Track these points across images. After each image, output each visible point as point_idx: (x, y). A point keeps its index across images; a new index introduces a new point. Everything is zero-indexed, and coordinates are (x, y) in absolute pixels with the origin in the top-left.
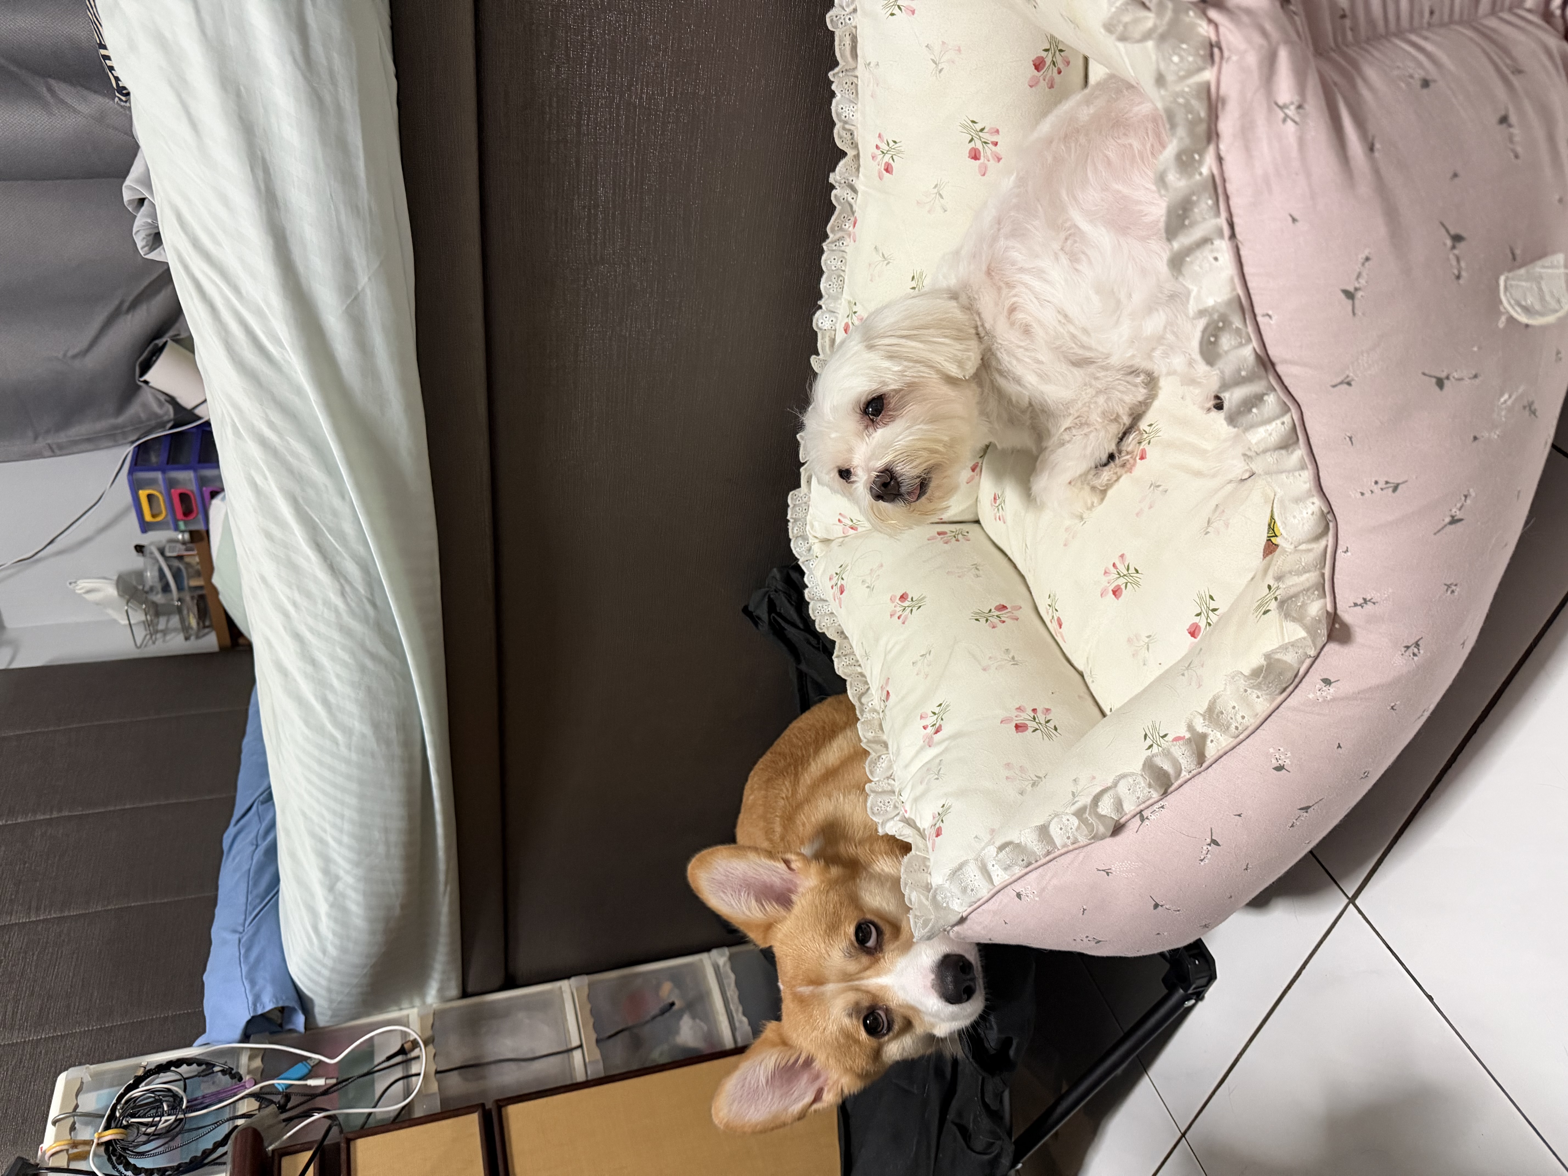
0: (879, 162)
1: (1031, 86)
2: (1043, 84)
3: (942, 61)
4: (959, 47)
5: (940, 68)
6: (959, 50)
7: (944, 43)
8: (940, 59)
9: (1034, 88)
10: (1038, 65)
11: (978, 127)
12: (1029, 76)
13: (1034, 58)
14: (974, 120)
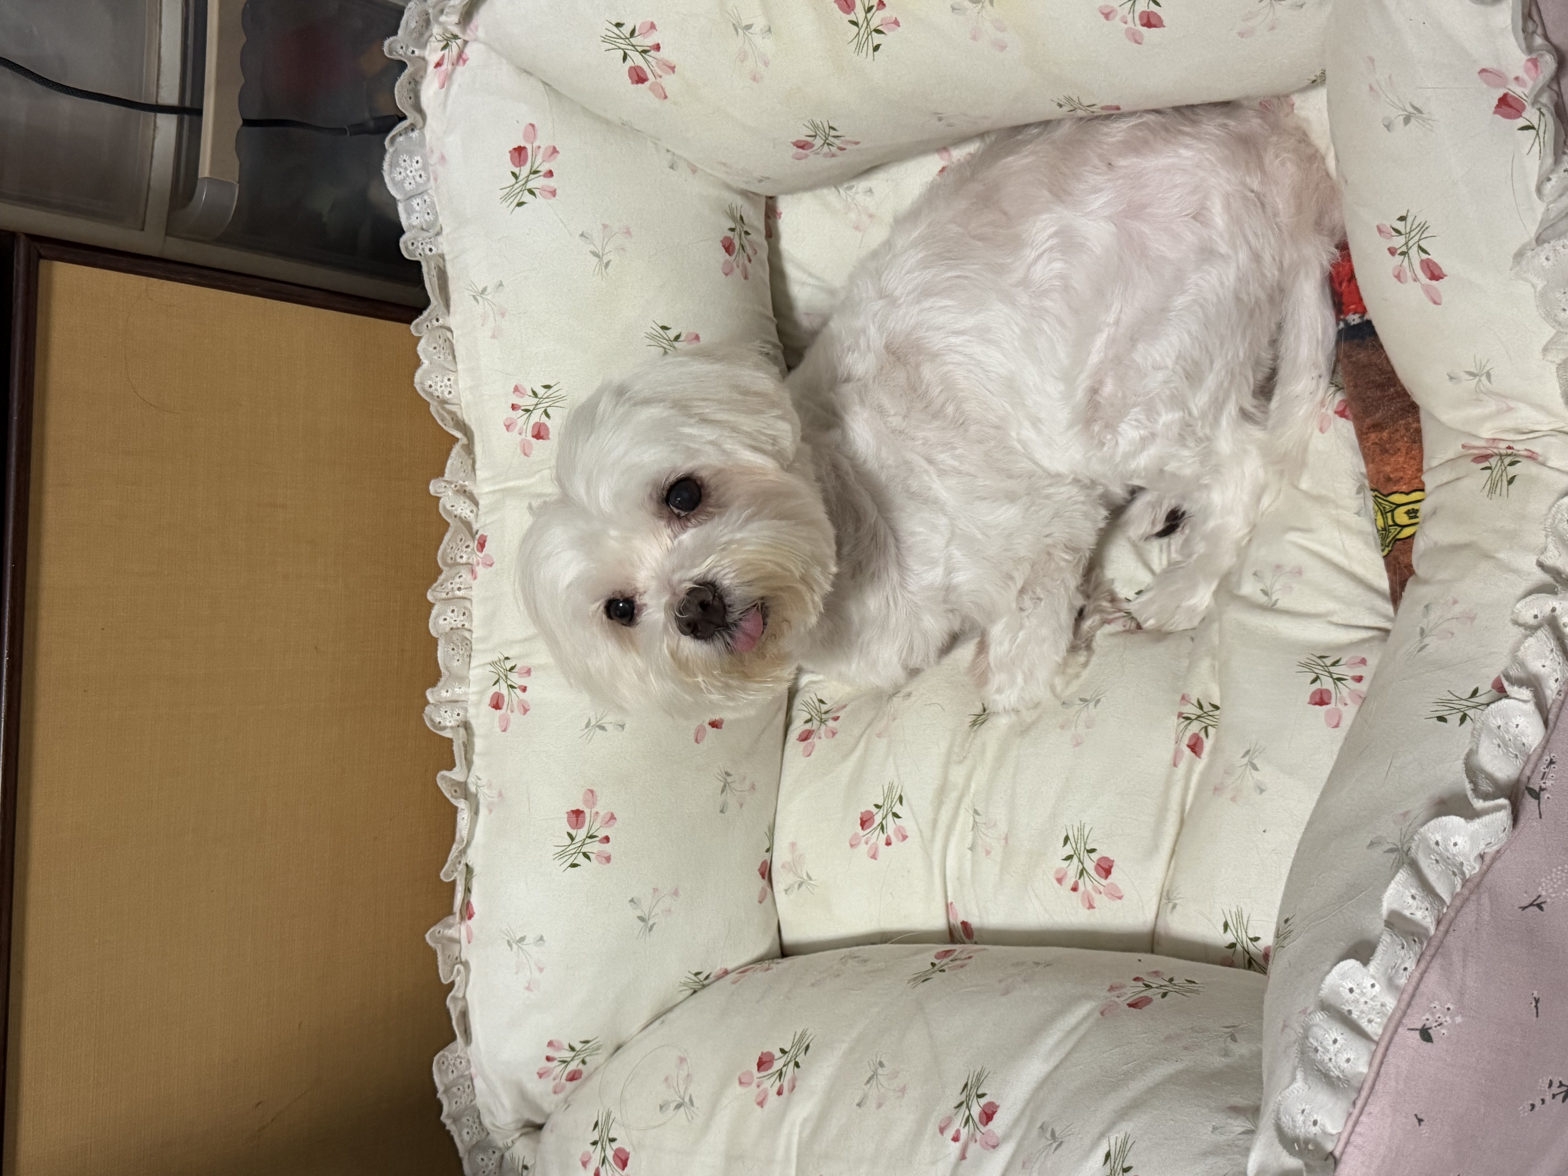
0: (521, 429)
1: (726, 274)
2: (738, 272)
3: (607, 250)
4: (628, 229)
5: (605, 261)
6: (628, 232)
7: (605, 226)
8: (603, 249)
9: (729, 276)
10: (728, 247)
11: (672, 334)
12: (722, 261)
13: (722, 238)
14: (665, 325)
